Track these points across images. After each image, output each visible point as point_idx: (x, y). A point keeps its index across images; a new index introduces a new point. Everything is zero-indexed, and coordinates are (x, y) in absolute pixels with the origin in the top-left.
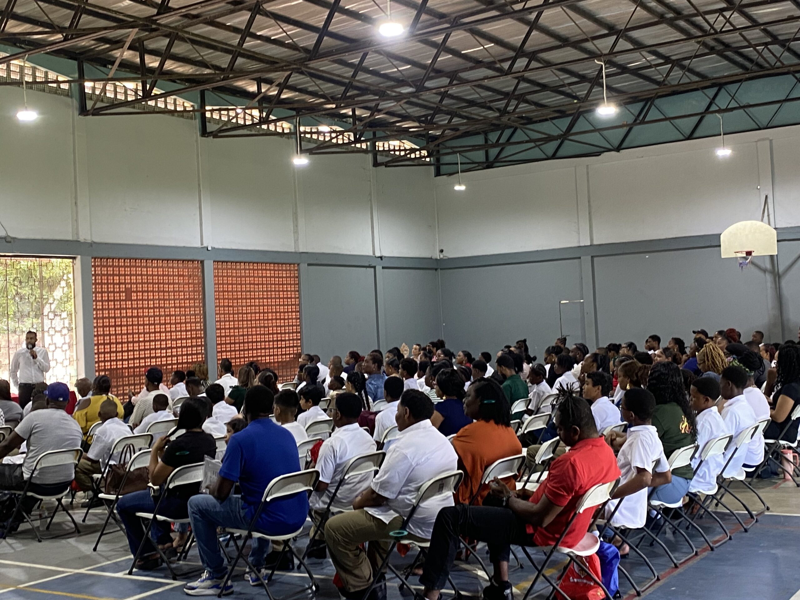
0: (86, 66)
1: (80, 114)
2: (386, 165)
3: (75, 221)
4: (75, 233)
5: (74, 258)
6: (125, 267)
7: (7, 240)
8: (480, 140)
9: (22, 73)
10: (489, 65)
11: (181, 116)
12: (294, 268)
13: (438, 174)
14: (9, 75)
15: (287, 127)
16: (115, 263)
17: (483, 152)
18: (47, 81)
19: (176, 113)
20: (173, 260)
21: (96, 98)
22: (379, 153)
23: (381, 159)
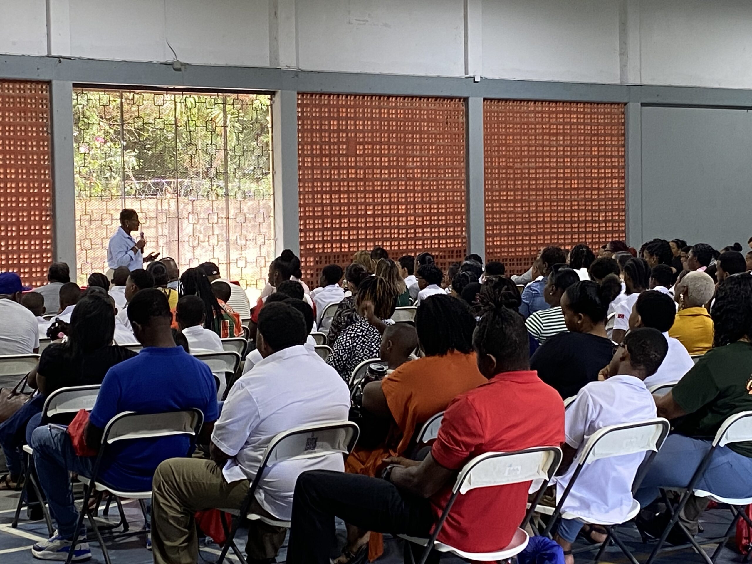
3: (274, 39)
4: (274, 54)
5: (273, 94)
6: (347, 107)
7: (175, 67)
12: (617, 110)
16: (333, 101)
20: (420, 98)
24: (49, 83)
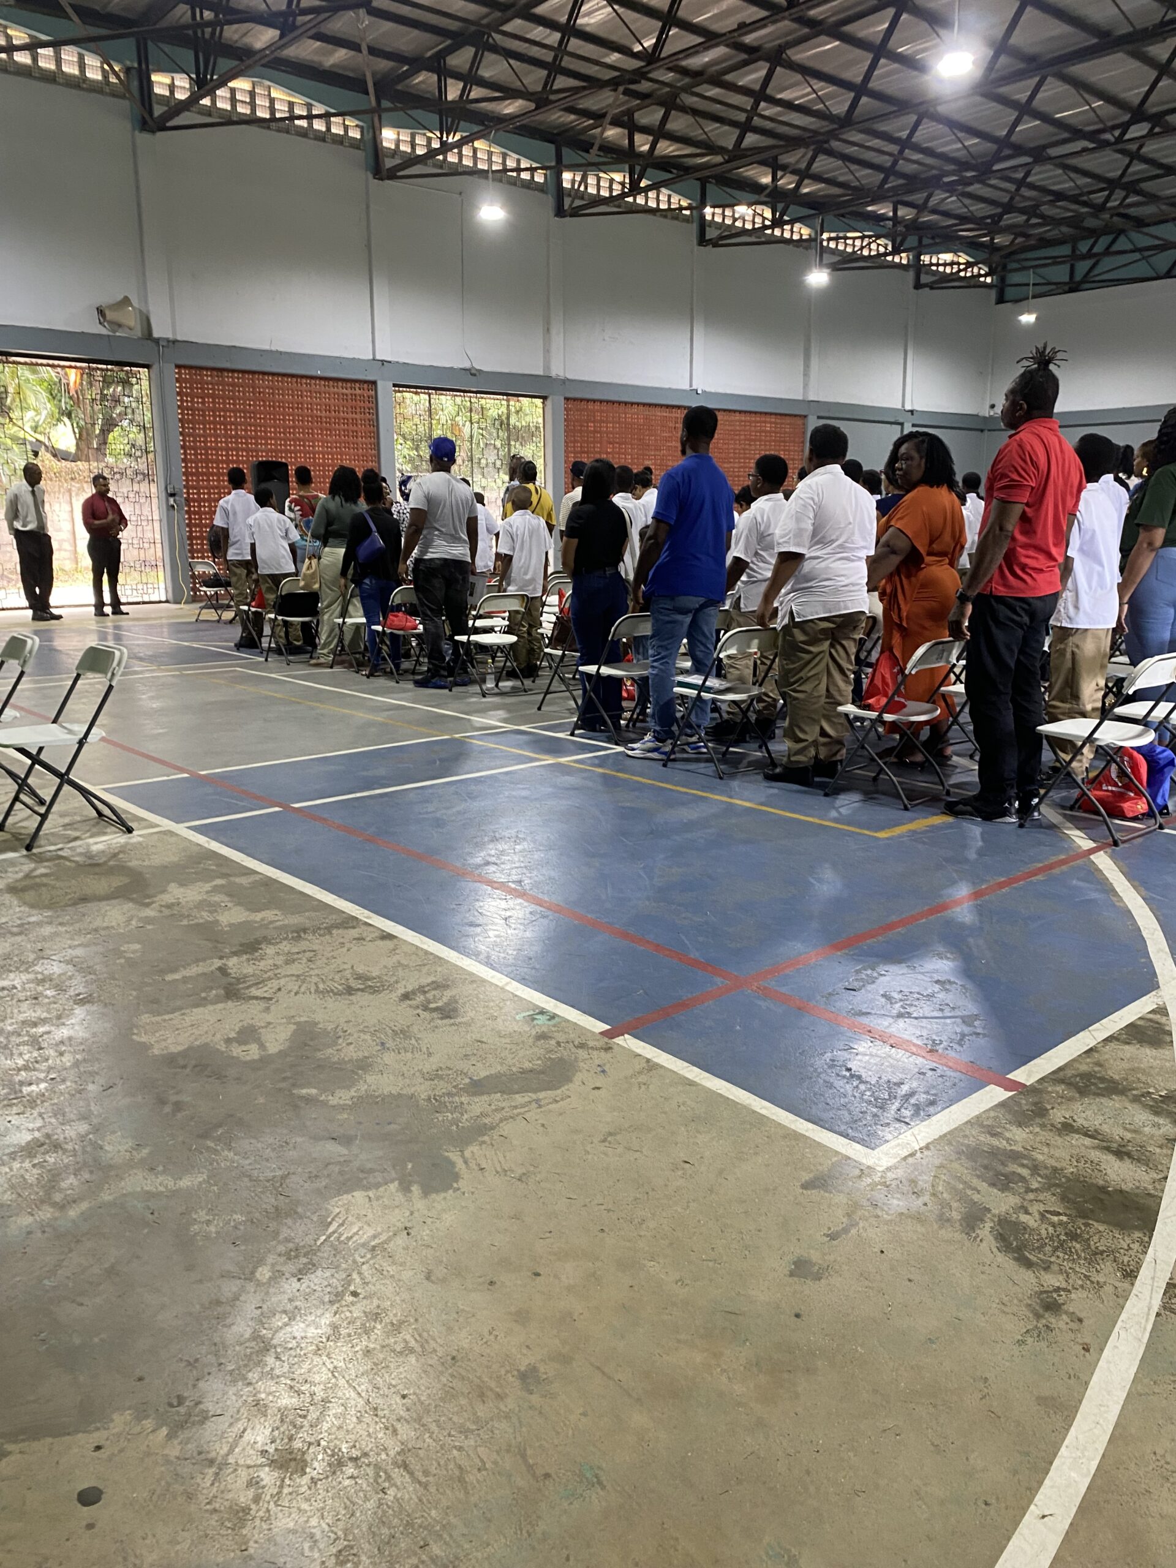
0: (565, 151)
1: (556, 216)
2: (931, 286)
3: (547, 351)
4: (547, 366)
5: (544, 398)
6: (602, 411)
7: (472, 373)
8: (1065, 250)
9: (490, 162)
10: (1092, 136)
11: (676, 218)
12: (799, 421)
13: (1001, 300)
14: (475, 164)
15: (806, 232)
16: (591, 406)
17: (1067, 267)
18: (518, 170)
19: (669, 214)
20: (656, 405)
21: (575, 194)
22: (923, 270)
23: (925, 279)
24: (374, 383)
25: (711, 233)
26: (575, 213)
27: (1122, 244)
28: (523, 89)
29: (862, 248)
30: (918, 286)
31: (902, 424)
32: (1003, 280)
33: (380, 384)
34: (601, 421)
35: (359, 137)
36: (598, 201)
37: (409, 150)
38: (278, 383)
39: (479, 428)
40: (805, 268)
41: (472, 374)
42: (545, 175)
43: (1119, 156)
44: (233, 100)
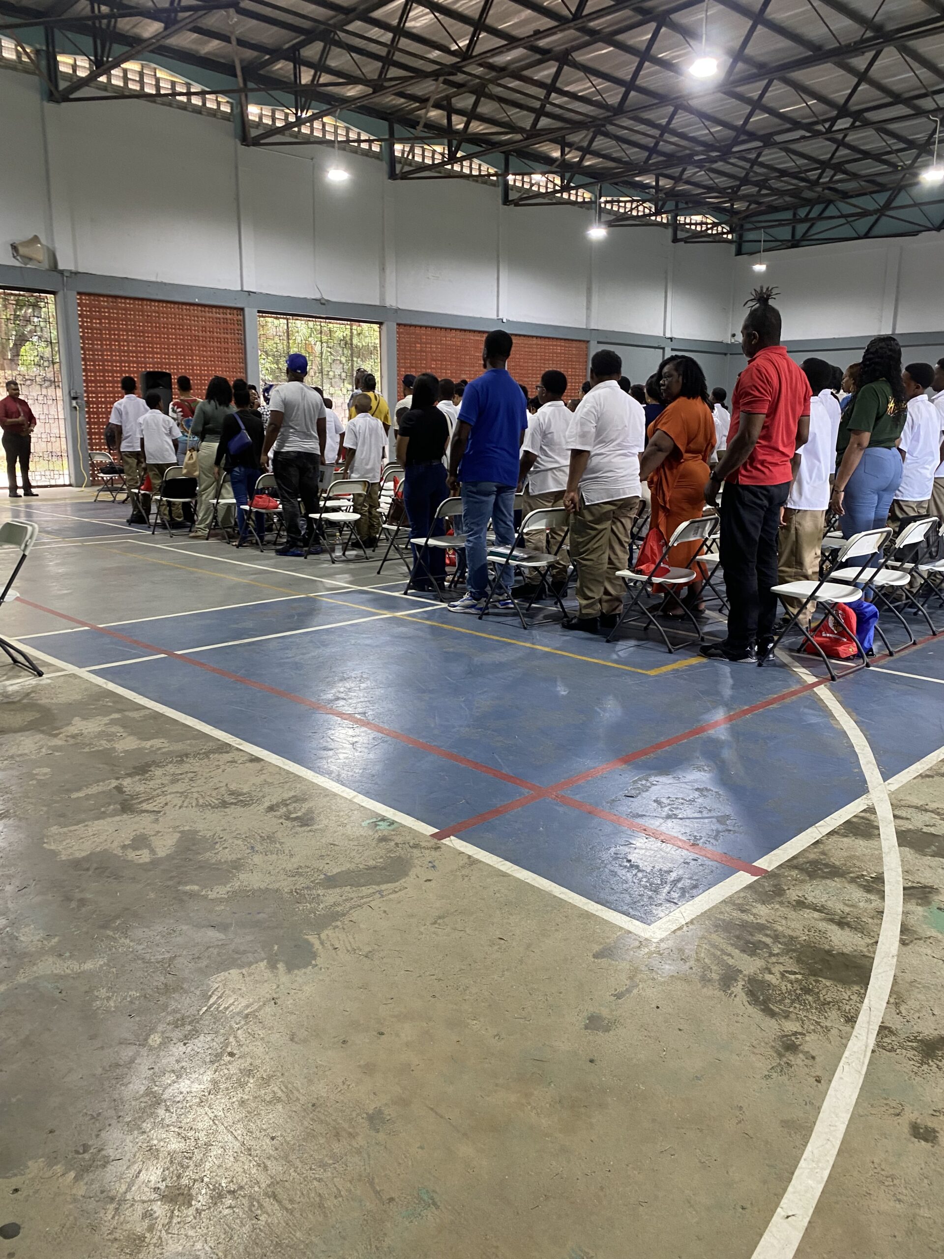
0: (397, 127)
1: (390, 178)
2: (686, 241)
3: (382, 286)
4: (382, 297)
5: (381, 324)
6: (427, 335)
7: (322, 302)
8: (788, 215)
9: (336, 133)
10: (808, 127)
11: (485, 183)
12: (583, 345)
13: (739, 253)
14: (324, 135)
15: (588, 196)
16: (418, 330)
17: (789, 229)
18: (359, 141)
19: (480, 179)
20: (470, 331)
21: (405, 161)
22: (679, 228)
23: (681, 235)
24: (242, 309)
25: (513, 196)
26: (404, 176)
27: (831, 211)
28: (362, 76)
29: (632, 209)
30: (675, 240)
31: (663, 349)
32: (740, 237)
33: (247, 310)
34: (426, 343)
35: (229, 111)
36: (423, 167)
37: (270, 123)
38: (162, 308)
39: (328, 347)
40: (587, 224)
41: (322, 304)
42: (381, 145)
43: (828, 143)
44: (126, 79)
